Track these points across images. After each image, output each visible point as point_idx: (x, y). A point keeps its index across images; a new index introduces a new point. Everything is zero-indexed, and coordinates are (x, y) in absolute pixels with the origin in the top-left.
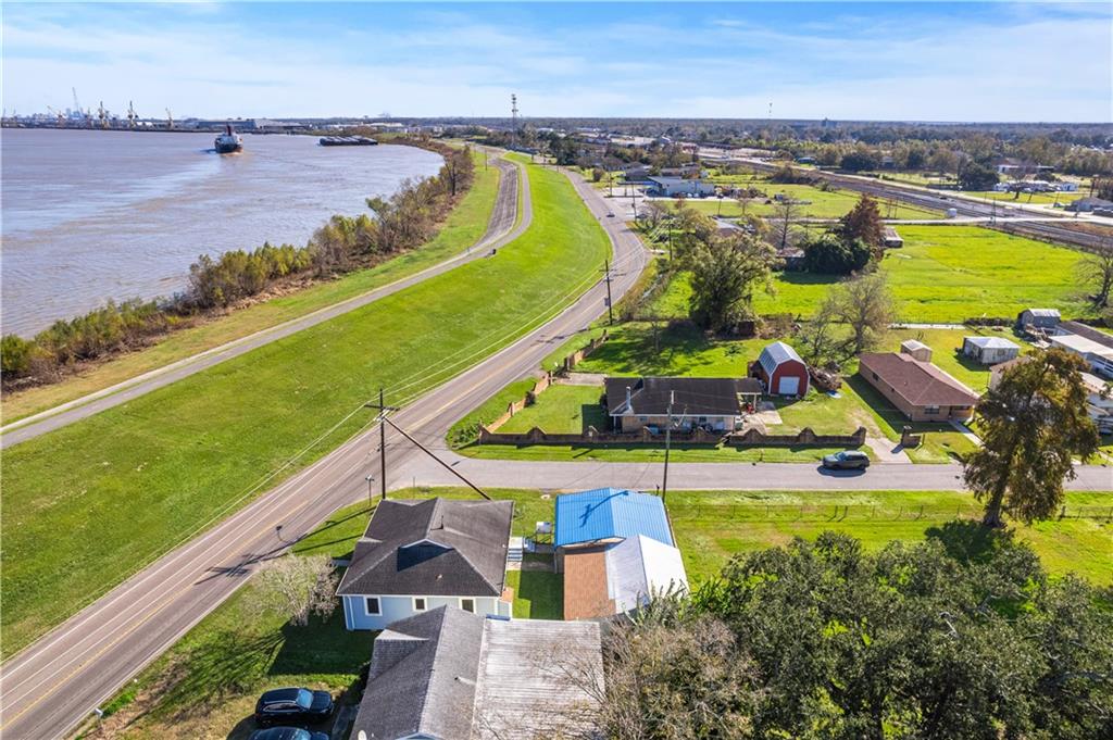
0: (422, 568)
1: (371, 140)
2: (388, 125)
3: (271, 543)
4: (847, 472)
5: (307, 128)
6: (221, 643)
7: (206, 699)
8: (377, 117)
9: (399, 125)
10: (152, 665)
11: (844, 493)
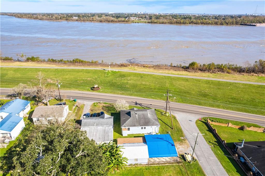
0: (126, 116)
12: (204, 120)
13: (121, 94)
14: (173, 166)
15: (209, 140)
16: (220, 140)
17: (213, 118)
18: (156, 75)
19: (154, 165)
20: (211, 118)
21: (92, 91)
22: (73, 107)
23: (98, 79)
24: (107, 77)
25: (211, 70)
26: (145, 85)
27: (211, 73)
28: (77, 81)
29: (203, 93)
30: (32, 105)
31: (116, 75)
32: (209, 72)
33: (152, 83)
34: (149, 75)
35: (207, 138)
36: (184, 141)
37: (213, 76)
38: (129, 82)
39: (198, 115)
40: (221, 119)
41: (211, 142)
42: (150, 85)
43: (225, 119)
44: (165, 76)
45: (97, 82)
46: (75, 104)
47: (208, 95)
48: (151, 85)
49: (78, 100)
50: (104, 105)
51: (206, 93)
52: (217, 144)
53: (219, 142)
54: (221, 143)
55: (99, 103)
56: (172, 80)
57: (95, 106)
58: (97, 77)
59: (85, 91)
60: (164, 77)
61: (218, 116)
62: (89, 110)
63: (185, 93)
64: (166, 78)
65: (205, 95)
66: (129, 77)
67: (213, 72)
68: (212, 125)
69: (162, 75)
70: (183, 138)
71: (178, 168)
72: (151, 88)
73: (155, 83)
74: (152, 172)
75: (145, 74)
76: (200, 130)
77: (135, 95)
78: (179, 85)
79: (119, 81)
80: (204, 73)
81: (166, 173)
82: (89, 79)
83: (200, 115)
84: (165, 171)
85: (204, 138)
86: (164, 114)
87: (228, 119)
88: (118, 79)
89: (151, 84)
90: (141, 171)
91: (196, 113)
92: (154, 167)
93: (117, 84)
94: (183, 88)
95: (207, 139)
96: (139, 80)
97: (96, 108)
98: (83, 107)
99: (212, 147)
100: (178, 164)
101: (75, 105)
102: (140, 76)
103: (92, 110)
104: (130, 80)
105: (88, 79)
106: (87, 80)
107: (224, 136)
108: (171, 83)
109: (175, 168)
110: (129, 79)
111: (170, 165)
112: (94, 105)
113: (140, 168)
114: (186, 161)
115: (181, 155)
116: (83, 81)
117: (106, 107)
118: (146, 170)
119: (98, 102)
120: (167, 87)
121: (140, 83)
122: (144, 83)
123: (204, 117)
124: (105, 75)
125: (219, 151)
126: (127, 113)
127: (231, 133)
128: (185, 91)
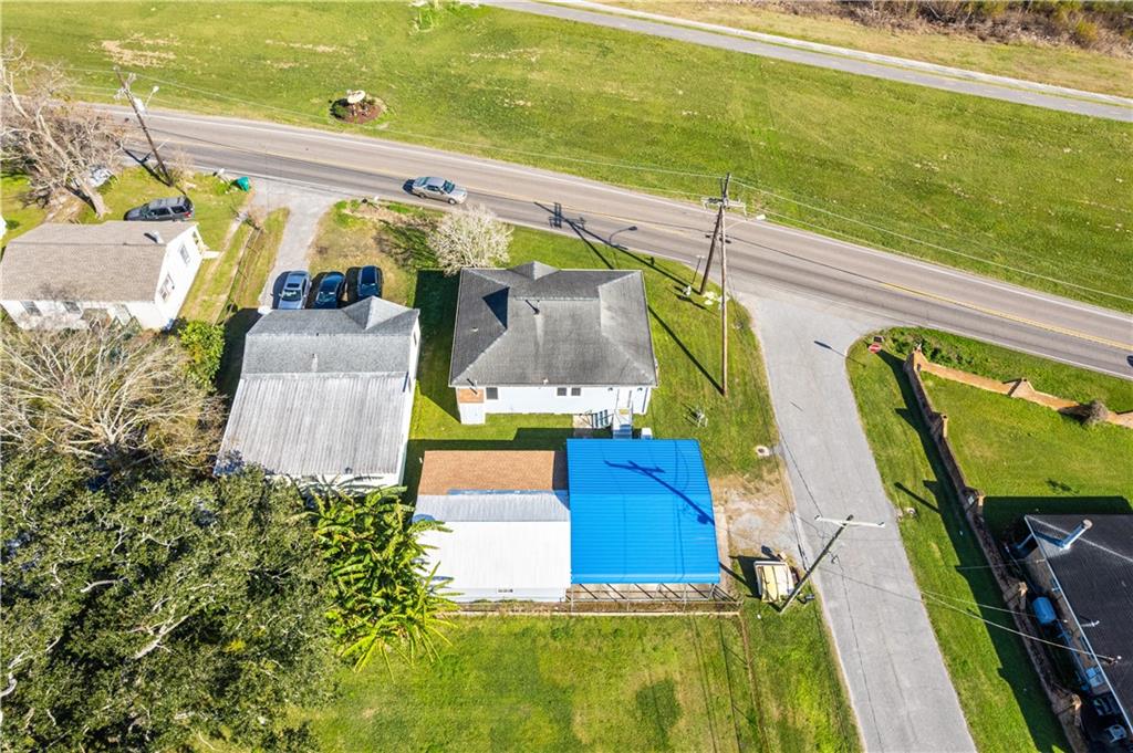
0: (485, 313)
12: (894, 340)
13: (486, 152)
14: (688, 623)
15: (898, 471)
16: (954, 479)
17: (942, 336)
18: (681, 43)
19: (596, 614)
20: (931, 332)
21: (339, 122)
22: (228, 224)
23: (374, 48)
24: (420, 38)
25: (983, 22)
26: (618, 101)
27: (983, 39)
28: (264, 59)
29: (916, 171)
30: (19, 205)
31: (468, 30)
32: (972, 29)
33: (656, 92)
34: (644, 37)
35: (890, 460)
36: (770, 471)
37: (986, 62)
38: (534, 76)
39: (870, 309)
40: (983, 344)
41: (908, 485)
42: (641, 102)
43: (1002, 348)
44: (729, 55)
45: (364, 69)
46: (241, 204)
47: (941, 190)
48: (647, 107)
49: (257, 182)
50: (391, 217)
51: (935, 174)
52: (935, 503)
53: (948, 489)
54: (957, 497)
55: (365, 201)
56: (765, 82)
57: (342, 219)
58: (366, 39)
59: (301, 124)
60: (727, 59)
61: (967, 322)
62: (309, 247)
63: (822, 163)
64: (733, 68)
65: (924, 189)
66: (537, 46)
67: (993, 34)
68: (930, 383)
69: (715, 44)
70: (767, 453)
71: (716, 634)
72: (649, 126)
73: (675, 95)
74: (582, 654)
75: (624, 32)
76: (861, 408)
77: (557, 162)
78: (800, 117)
79: (481, 67)
80: (944, 39)
81: (647, 666)
82: (327, 49)
83: (878, 311)
84: (643, 651)
85: (877, 460)
86: (695, 297)
87: (1019, 349)
88: (478, 55)
89: (652, 99)
90: (529, 641)
91: (857, 300)
92: (592, 623)
93: (472, 84)
94: (815, 135)
95: (887, 467)
96: (590, 67)
97: (348, 235)
98: (281, 226)
99: (906, 515)
100: (717, 614)
101: (243, 212)
102: (598, 41)
103: (322, 251)
104: (540, 66)
105: (320, 49)
106: (315, 54)
107: (978, 454)
108: (757, 99)
109: (698, 635)
110: (533, 60)
111: (678, 614)
112: (339, 217)
113: (525, 624)
114: (760, 597)
115: (739, 558)
116: (296, 61)
117: (397, 231)
118: (551, 641)
119: (360, 194)
120: (733, 123)
121: (591, 89)
122: (610, 88)
123: (896, 325)
124: (411, 25)
125: (934, 545)
126: (492, 295)
127: (1016, 438)
128: (823, 156)
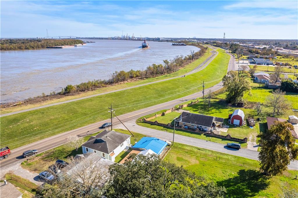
0: (98, 144)
1: (185, 44)
2: (193, 40)
3: (85, 134)
4: (232, 149)
5: (172, 40)
6: (62, 150)
7: (52, 159)
8: (192, 38)
9: (196, 40)
10: (49, 150)
11: (226, 154)
16: (164, 126)
41: (162, 129)
50: (41, 158)
54: (167, 127)
55: (28, 160)
62: (31, 172)
66: (25, 118)
73: (65, 113)
75: (43, 108)
81: (174, 158)
88: (11, 126)
89: (62, 115)
95: (159, 129)
96: (43, 117)
97: (36, 165)
99: (166, 131)
100: (170, 150)
103: (35, 170)
104: (31, 121)
108: (80, 107)
109: (172, 152)
110: (28, 121)
111: (167, 153)
112: (27, 165)
117: (46, 157)
122: (52, 117)
126: (94, 142)
